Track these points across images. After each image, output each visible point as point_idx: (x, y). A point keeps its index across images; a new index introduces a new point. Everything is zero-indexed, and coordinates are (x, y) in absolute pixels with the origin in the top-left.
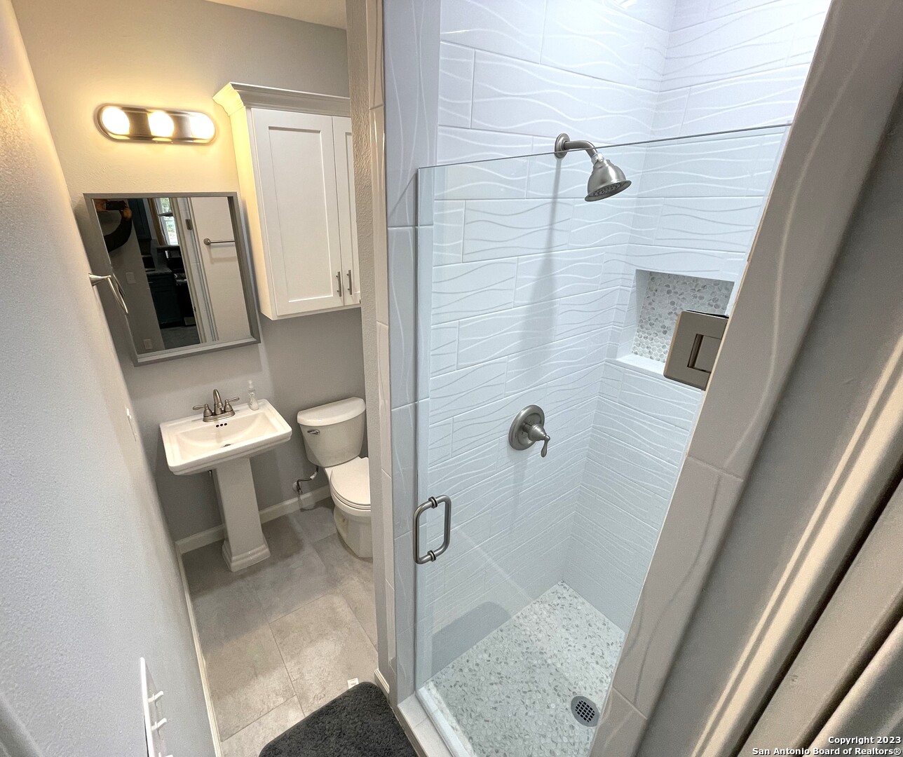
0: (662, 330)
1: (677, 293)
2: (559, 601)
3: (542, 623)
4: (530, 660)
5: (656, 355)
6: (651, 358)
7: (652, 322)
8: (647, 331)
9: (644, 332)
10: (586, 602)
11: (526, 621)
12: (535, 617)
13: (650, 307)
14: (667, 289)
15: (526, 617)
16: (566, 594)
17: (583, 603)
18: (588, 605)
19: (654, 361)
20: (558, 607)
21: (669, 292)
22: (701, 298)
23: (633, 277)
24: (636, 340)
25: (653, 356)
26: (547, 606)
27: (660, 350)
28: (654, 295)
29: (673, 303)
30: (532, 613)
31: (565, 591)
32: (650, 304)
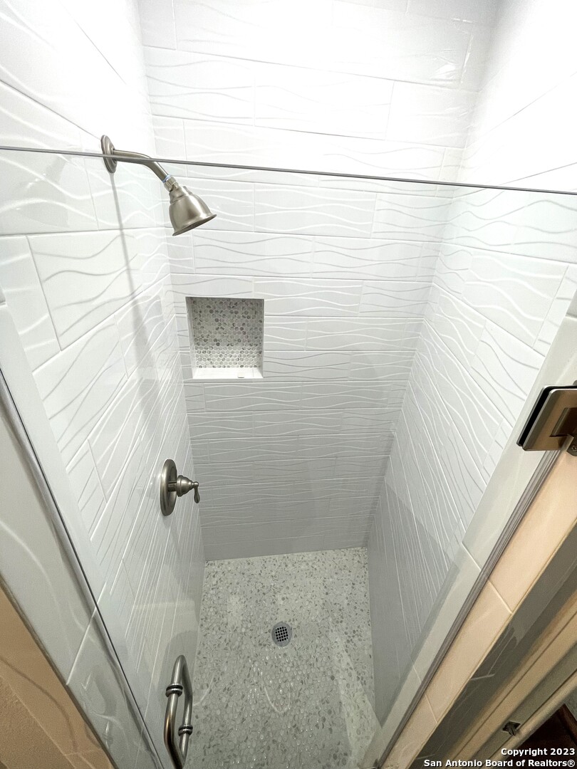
0: (216, 343)
1: (217, 311)
2: (216, 579)
3: (219, 609)
4: (234, 647)
5: (216, 363)
6: (214, 367)
7: (205, 338)
8: (203, 347)
9: (201, 348)
10: (230, 560)
11: (209, 620)
12: (211, 610)
13: (199, 327)
14: (209, 309)
15: (206, 618)
16: (215, 568)
17: (229, 563)
18: (232, 561)
19: (217, 369)
20: (219, 584)
21: (211, 312)
22: (236, 313)
23: (185, 304)
24: (197, 356)
25: (214, 365)
26: (211, 592)
27: (218, 359)
28: (200, 316)
29: (217, 320)
30: (208, 609)
31: (214, 567)
32: (199, 324)
